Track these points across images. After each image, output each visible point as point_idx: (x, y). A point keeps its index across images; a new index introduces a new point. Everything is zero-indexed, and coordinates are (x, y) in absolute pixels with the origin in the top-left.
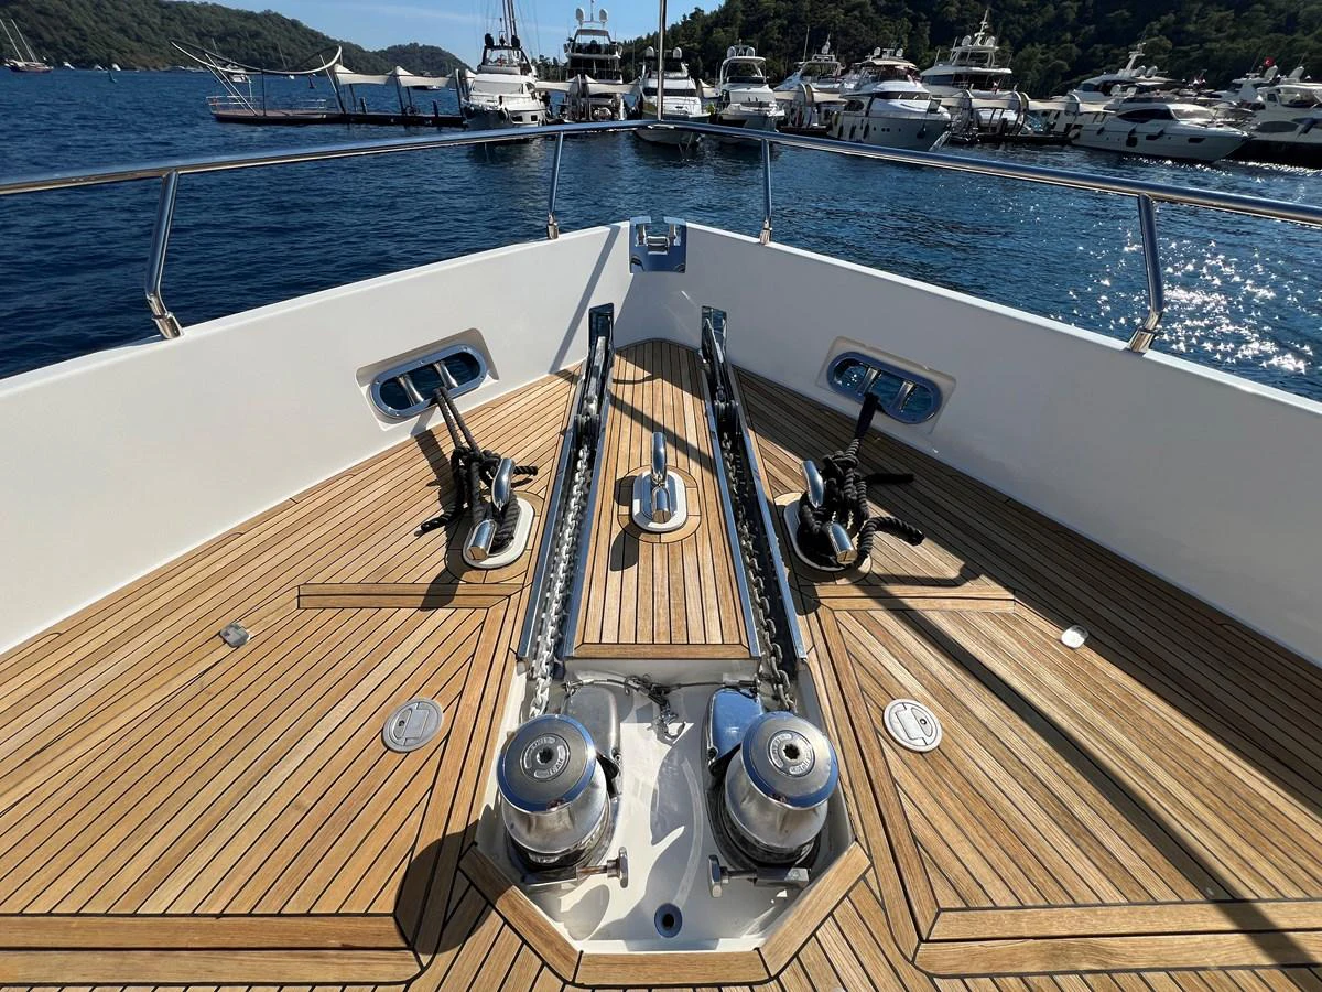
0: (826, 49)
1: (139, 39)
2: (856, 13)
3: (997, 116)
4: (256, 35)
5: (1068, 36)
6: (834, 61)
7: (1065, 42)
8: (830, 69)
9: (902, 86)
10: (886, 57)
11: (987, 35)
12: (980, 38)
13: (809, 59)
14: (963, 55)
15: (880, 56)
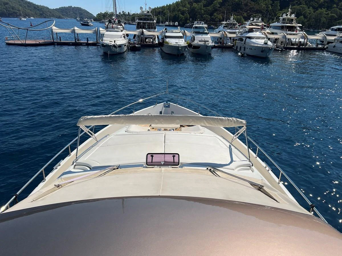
0: (232, 18)
3: (297, 40)
5: (335, 6)
6: (235, 22)
7: (334, 8)
8: (234, 25)
9: (256, 35)
10: (255, 20)
11: (292, 13)
12: (289, 15)
13: (226, 21)
14: (284, 19)
15: (253, 20)
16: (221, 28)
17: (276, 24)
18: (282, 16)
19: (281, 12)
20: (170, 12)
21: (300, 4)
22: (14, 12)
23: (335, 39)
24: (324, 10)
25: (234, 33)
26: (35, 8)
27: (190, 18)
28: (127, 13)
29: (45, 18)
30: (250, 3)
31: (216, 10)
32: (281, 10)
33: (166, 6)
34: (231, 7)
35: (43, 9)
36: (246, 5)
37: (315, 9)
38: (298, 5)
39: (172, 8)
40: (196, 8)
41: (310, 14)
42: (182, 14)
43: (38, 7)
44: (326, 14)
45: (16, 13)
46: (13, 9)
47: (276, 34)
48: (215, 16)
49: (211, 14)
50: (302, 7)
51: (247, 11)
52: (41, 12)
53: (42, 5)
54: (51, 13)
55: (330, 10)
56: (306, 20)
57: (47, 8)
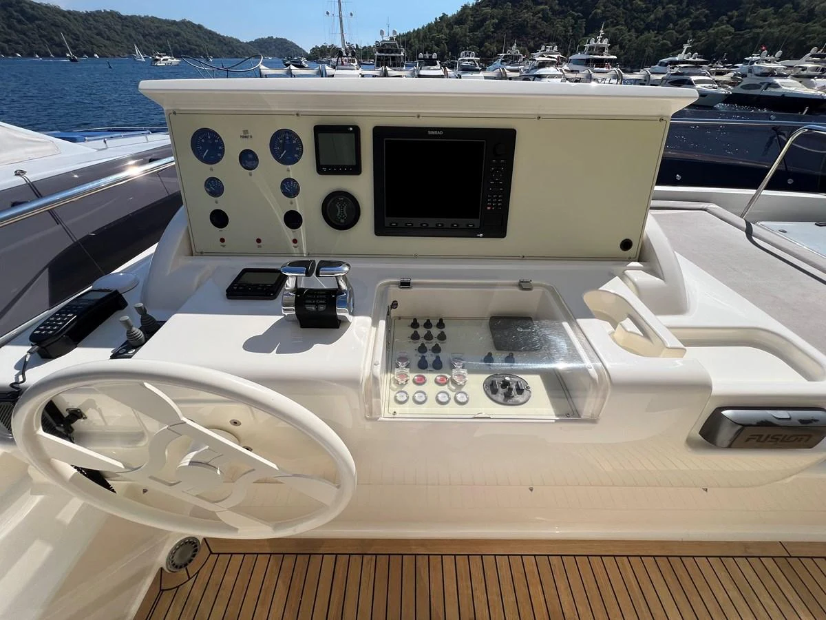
0: (514, 48)
1: (108, 39)
2: (540, 15)
4: (178, 34)
5: (671, 26)
6: (519, 54)
7: (669, 29)
8: (517, 58)
9: (549, 71)
10: (548, 50)
11: (604, 37)
12: (600, 40)
13: (505, 52)
14: (591, 48)
15: (545, 50)
16: (498, 63)
17: (579, 56)
18: (589, 43)
19: (585, 38)
20: (419, 41)
21: (617, 24)
22: (191, 49)
23: (663, 79)
24: (652, 33)
25: (517, 71)
26: (220, 41)
27: (449, 51)
28: (355, 46)
29: (237, 57)
30: (540, 25)
31: (488, 37)
32: (586, 35)
33: (412, 31)
34: (510, 31)
35: (233, 42)
36: (534, 27)
37: (640, 32)
38: (615, 26)
39: (422, 34)
40: (457, 34)
41: (629, 41)
42: (436, 45)
43: (224, 39)
44: (655, 41)
45: (195, 50)
46: (189, 43)
47: (578, 72)
48: (486, 47)
49: (481, 45)
50: (618, 29)
51: (534, 39)
52: (230, 49)
53: (229, 36)
54: (244, 49)
55: (661, 34)
56: (623, 52)
57: (238, 41)
